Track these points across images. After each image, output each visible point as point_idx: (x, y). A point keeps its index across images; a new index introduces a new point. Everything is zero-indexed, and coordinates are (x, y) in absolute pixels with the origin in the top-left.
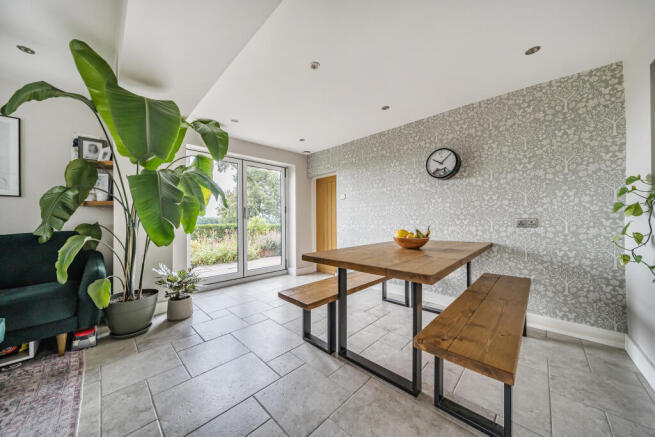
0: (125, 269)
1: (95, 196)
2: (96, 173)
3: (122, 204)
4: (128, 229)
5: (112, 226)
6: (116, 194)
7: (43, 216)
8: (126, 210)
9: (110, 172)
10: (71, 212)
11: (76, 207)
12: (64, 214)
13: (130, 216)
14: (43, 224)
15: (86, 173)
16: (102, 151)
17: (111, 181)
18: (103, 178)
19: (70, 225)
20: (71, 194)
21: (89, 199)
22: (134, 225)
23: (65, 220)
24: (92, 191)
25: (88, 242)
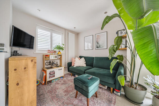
0: (130, 74)
1: (122, 47)
2: (122, 39)
3: (130, 48)
4: (132, 58)
5: (126, 56)
6: (128, 45)
7: (109, 53)
8: (131, 50)
9: (126, 38)
10: (115, 52)
11: (116, 50)
12: (114, 52)
13: (133, 53)
14: (110, 55)
15: (119, 40)
16: (123, 32)
17: (126, 41)
18: (124, 40)
19: (115, 55)
20: (115, 47)
21: (120, 48)
22: (134, 56)
23: (114, 54)
24: (121, 45)
25: (118, 61)
